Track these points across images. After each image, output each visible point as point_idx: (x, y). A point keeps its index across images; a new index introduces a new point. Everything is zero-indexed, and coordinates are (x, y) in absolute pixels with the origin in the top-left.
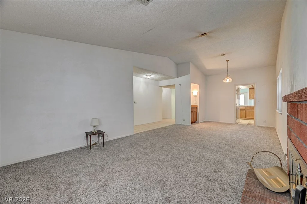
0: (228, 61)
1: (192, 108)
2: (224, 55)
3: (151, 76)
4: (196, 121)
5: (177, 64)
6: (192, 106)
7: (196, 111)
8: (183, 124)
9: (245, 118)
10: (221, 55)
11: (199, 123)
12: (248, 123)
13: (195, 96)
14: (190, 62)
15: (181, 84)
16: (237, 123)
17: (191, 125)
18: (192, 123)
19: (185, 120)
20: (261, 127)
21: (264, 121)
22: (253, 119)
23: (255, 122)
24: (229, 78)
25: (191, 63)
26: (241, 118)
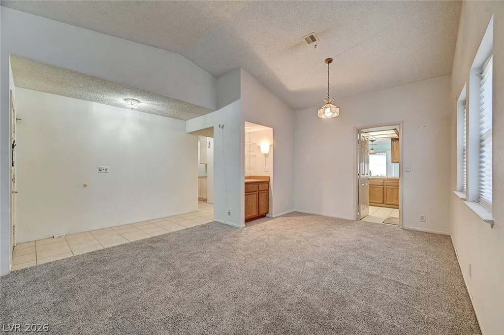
0: (329, 61)
1: (246, 184)
2: (313, 39)
3: (141, 104)
4: (268, 213)
5: (216, 77)
6: (247, 178)
7: (268, 190)
8: (227, 223)
9: (383, 203)
10: (306, 39)
11: (272, 218)
12: (385, 217)
13: (266, 155)
14: (240, 68)
15: (223, 125)
16: (359, 218)
17: (244, 225)
18: (247, 220)
19: (231, 213)
20: (415, 233)
21: (422, 217)
22: (396, 206)
23: (401, 214)
24: (331, 106)
25: (243, 72)
26: (372, 204)
